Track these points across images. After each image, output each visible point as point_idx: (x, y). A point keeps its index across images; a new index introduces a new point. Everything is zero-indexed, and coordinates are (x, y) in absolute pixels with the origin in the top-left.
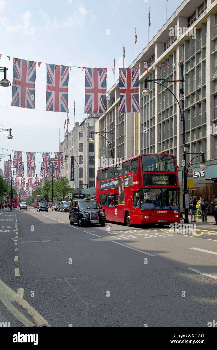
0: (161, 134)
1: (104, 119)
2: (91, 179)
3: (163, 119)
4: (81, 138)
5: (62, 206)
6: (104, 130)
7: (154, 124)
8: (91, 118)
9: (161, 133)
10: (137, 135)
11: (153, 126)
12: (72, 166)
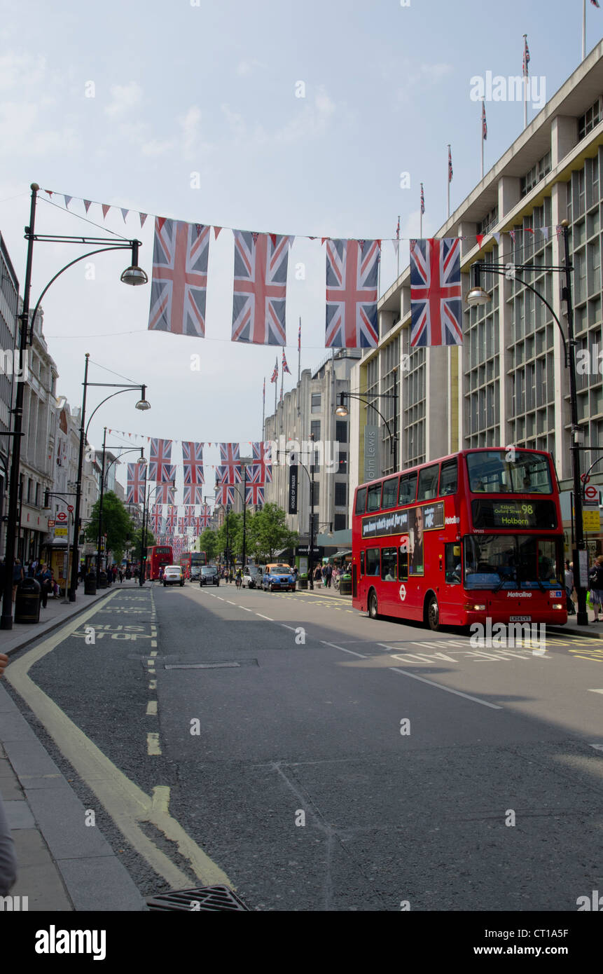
0: (514, 398)
1: (372, 361)
2: (340, 510)
3: (520, 361)
4: (315, 408)
5: (267, 576)
6: (372, 389)
7: (498, 374)
8: (341, 358)
9: (515, 396)
10: (455, 400)
11: (494, 380)
12: (294, 476)
